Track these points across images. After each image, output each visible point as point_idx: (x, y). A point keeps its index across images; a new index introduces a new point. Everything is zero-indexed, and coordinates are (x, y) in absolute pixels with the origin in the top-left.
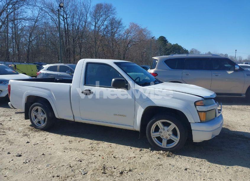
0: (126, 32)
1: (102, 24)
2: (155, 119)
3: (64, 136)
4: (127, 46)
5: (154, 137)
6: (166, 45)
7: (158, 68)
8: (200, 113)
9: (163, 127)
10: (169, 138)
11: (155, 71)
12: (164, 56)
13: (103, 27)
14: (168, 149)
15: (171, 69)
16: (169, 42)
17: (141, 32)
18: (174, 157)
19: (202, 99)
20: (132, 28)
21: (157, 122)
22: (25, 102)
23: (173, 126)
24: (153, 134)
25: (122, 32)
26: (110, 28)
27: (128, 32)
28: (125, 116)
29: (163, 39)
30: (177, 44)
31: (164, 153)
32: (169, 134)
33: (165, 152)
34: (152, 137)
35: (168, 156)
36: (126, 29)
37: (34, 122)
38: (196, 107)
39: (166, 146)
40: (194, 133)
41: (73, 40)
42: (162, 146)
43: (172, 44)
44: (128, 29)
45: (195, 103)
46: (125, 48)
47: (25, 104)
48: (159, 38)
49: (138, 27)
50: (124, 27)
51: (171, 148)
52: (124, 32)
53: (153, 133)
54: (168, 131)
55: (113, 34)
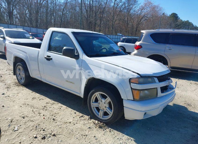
0: (140, 8)
1: (120, 2)
2: (94, 90)
3: (34, 93)
4: (140, 21)
5: (93, 107)
6: (177, 21)
7: (143, 41)
8: (133, 91)
9: (101, 99)
10: (105, 110)
11: (140, 44)
12: (152, 30)
13: (121, 4)
14: (103, 120)
15: (155, 43)
16: (180, 18)
17: (154, 8)
18: (105, 129)
19: (138, 76)
20: (146, 5)
21: (96, 94)
22: (13, 61)
23: (109, 99)
24: (93, 104)
25: (137, 9)
26: (126, 5)
27: (142, 9)
28: (73, 83)
29: (175, 16)
30: (188, 21)
31: (98, 124)
32: (105, 107)
33: (99, 122)
34: (92, 106)
35: (100, 127)
36: (140, 5)
37: (18, 78)
38: (130, 84)
39: (102, 117)
40: (125, 110)
41: (96, 14)
42: (99, 117)
43: (183, 21)
44: (142, 6)
45: (130, 79)
46: (138, 22)
47: (14, 63)
48: (171, 14)
49: (152, 4)
50: (139, 5)
51: (105, 120)
52: (138, 8)
53: (93, 102)
54: (105, 103)
55: (129, 10)
